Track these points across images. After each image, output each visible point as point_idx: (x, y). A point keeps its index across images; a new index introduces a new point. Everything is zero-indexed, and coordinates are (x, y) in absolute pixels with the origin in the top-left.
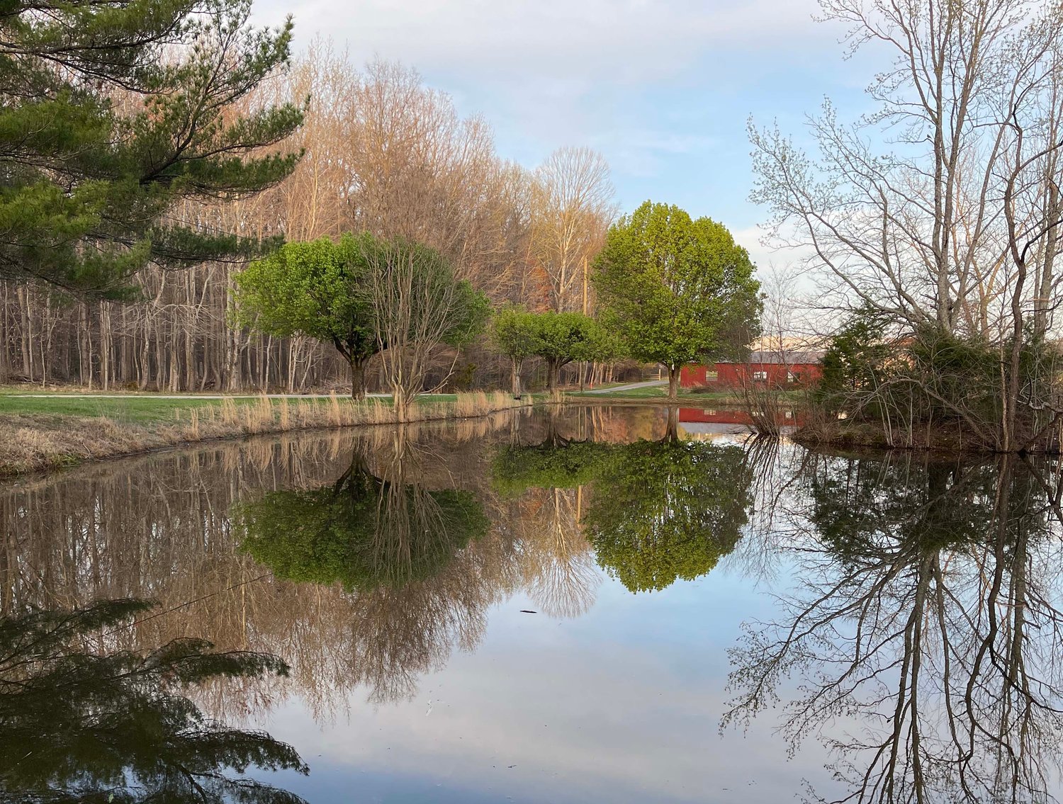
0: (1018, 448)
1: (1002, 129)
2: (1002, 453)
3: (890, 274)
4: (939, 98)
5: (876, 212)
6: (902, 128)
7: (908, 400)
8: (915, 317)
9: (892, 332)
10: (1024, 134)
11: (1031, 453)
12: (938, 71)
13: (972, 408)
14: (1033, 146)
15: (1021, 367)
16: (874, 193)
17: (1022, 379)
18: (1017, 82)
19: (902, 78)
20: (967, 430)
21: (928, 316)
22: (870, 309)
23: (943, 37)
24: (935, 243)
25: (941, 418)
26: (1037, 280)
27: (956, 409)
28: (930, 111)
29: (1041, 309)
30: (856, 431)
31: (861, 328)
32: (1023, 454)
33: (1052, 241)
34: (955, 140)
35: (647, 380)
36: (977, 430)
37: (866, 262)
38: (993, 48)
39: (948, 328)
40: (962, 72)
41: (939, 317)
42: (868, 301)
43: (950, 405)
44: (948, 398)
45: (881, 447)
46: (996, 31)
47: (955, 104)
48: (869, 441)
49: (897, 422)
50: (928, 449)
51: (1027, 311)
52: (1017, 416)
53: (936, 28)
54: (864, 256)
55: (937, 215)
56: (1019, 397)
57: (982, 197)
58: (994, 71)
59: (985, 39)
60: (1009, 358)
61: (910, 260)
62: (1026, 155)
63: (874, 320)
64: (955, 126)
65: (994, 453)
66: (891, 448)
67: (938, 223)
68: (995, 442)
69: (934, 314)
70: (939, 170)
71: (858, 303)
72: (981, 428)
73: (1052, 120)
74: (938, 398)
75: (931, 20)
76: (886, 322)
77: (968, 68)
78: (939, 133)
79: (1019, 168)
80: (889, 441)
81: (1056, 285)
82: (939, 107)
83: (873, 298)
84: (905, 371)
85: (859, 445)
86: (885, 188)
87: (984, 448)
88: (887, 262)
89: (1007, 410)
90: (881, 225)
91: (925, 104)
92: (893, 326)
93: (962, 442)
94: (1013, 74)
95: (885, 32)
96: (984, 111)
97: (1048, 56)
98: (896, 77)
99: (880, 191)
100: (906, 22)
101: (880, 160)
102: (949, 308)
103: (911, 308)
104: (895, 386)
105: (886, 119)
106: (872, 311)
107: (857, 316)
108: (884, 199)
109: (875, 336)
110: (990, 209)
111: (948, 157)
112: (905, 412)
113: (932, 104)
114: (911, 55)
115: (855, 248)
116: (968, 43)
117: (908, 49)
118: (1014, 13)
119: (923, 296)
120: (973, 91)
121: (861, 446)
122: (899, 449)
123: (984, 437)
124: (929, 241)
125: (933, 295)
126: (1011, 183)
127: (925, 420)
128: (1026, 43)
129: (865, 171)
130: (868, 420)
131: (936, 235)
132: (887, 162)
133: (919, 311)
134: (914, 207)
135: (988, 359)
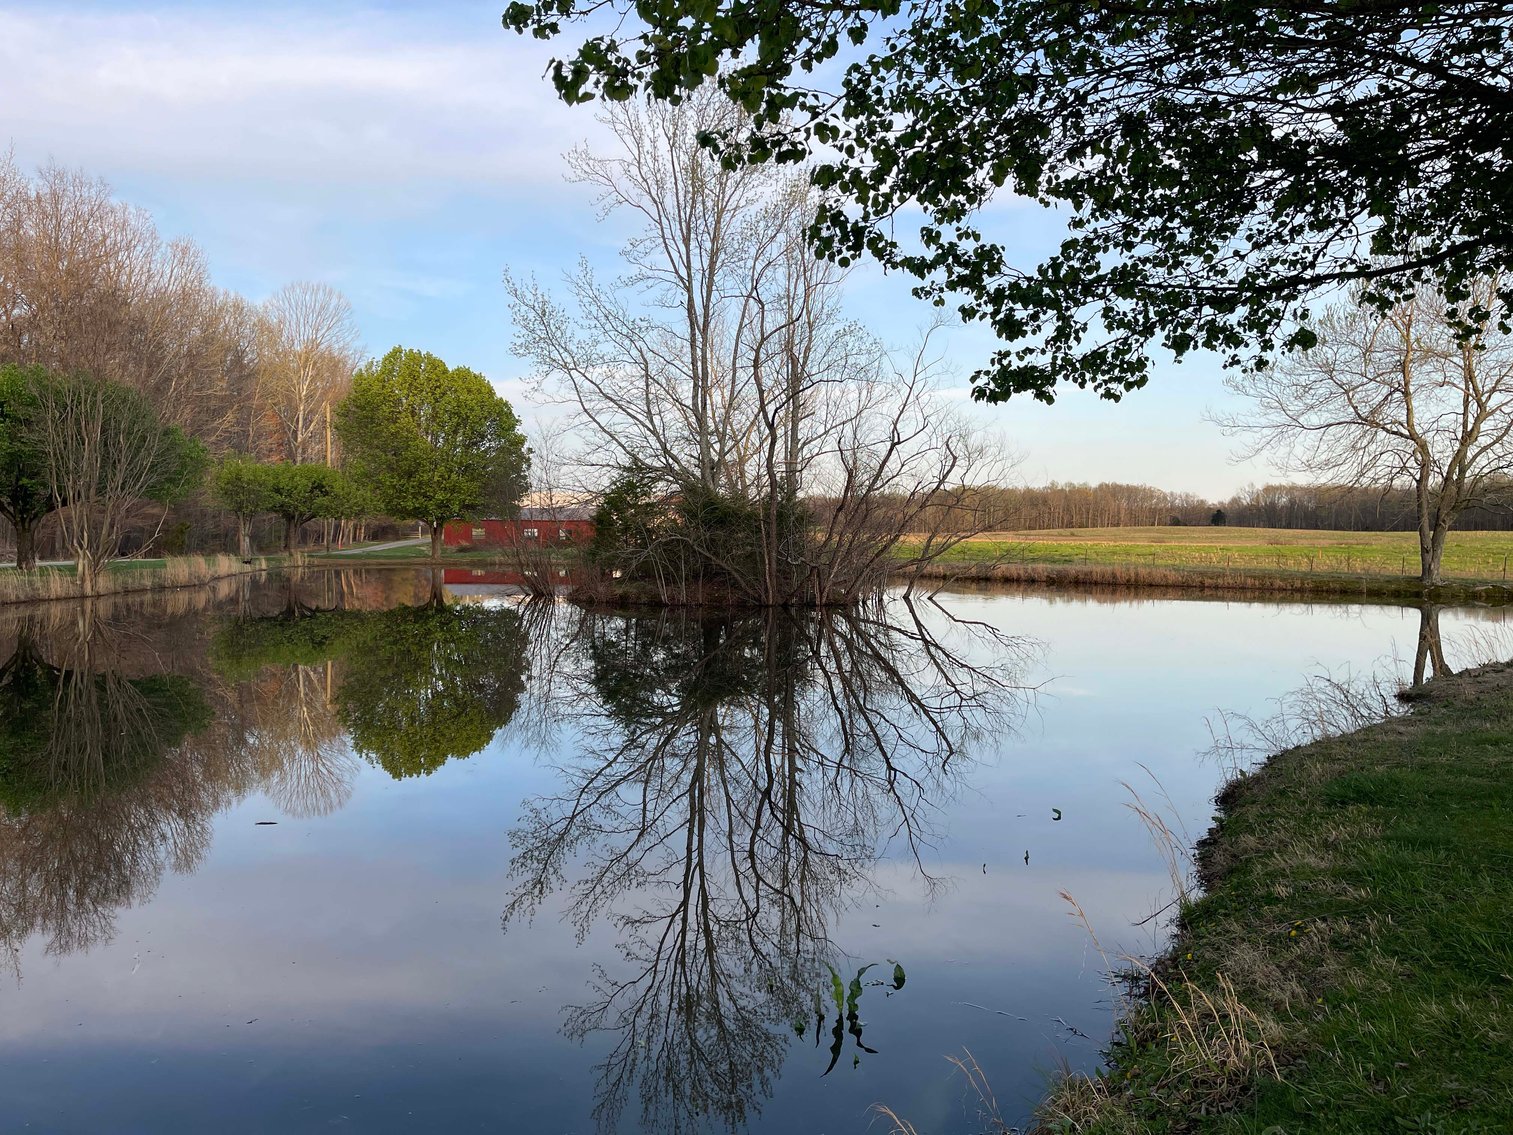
0: (781, 602)
1: (747, 301)
2: (767, 606)
3: (654, 432)
4: (688, 267)
5: (637, 371)
6: (656, 292)
7: (679, 557)
8: (682, 476)
9: (661, 489)
10: (766, 307)
11: (792, 605)
12: (686, 241)
13: (738, 564)
14: (775, 319)
15: (778, 525)
16: (635, 353)
17: (780, 536)
18: (756, 259)
19: (653, 245)
20: (735, 585)
21: (693, 475)
22: (637, 467)
23: (688, 210)
24: (695, 404)
25: (711, 574)
26: (786, 442)
27: (724, 565)
28: (682, 279)
29: (791, 471)
30: (632, 589)
31: (630, 487)
32: (786, 606)
33: (796, 408)
34: (706, 308)
35: (406, 539)
36: (743, 585)
37: (631, 420)
38: (734, 225)
39: (712, 486)
40: (708, 245)
41: (703, 475)
42: (635, 459)
43: (718, 562)
44: (716, 554)
45: (656, 605)
46: (735, 209)
47: (704, 274)
48: (644, 599)
49: (670, 580)
50: (701, 605)
51: (780, 470)
52: (778, 571)
53: (681, 198)
54: (629, 414)
55: (695, 377)
56: (779, 553)
57: (734, 364)
58: (736, 246)
59: (726, 217)
60: (767, 515)
61: (673, 421)
62: (769, 328)
63: (643, 478)
64: (705, 295)
65: (761, 607)
66: (666, 605)
67: (696, 385)
68: (760, 596)
69: (698, 472)
70: (693, 335)
71: (626, 461)
72: (748, 583)
73: (788, 296)
74: (708, 554)
75: (677, 194)
76: (654, 480)
77: (713, 242)
78: (691, 299)
79: (763, 339)
80: (664, 598)
81: (802, 448)
82: (689, 275)
83: (641, 456)
84: (675, 528)
85: (635, 603)
86: (645, 349)
87: (752, 602)
88: (652, 421)
89: (769, 566)
90: (642, 384)
91: (677, 272)
92: (661, 484)
93: (732, 598)
94: (753, 251)
95: (635, 200)
96: (730, 283)
97: (781, 237)
98: (647, 243)
99: (641, 352)
100: (654, 193)
101: (638, 321)
102: (712, 468)
103: (677, 467)
104: (666, 544)
105: (641, 282)
106: (640, 469)
107: (625, 474)
108: (645, 360)
109: (645, 494)
110: (742, 376)
111: (701, 321)
112: (678, 569)
113: (683, 272)
114: (660, 223)
115: (620, 407)
116: (711, 219)
117: (657, 218)
118: (750, 194)
119: (686, 455)
120: (718, 264)
121: (637, 605)
122: (674, 606)
123: (751, 592)
124: (689, 402)
125: (696, 455)
126: (757, 352)
127: (696, 577)
128: (762, 224)
129: (625, 331)
130: (642, 578)
131: (695, 397)
132: (645, 324)
133: (684, 469)
134: (672, 369)
135: (749, 516)
